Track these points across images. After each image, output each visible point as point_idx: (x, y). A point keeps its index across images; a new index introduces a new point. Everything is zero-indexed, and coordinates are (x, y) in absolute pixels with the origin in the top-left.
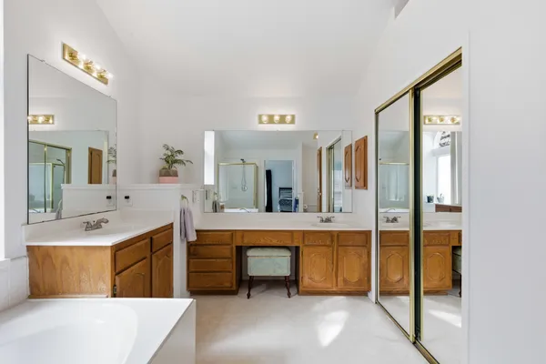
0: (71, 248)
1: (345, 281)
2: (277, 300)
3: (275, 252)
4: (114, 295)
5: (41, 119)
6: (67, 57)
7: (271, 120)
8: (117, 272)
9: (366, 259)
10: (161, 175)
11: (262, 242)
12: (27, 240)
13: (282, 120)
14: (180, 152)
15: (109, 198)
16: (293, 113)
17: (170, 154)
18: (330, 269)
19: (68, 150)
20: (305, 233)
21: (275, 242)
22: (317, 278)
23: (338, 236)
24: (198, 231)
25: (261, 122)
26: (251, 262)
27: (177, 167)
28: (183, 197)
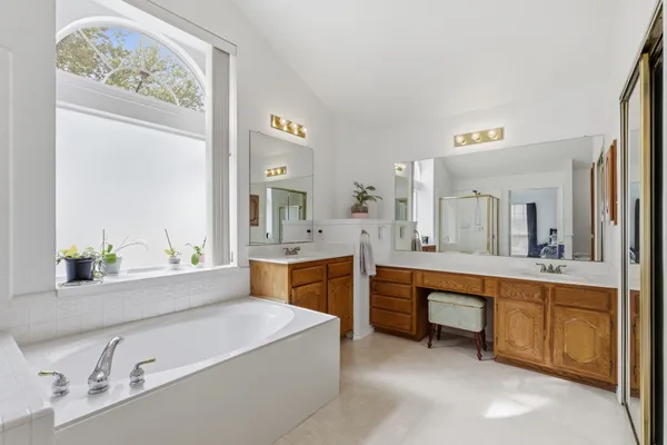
0: (269, 263)
1: (565, 356)
2: (465, 359)
3: (461, 301)
4: (291, 303)
5: (279, 171)
6: (274, 125)
7: (468, 139)
8: (293, 286)
9: (608, 332)
10: (353, 212)
11: (444, 286)
12: (250, 256)
13: (485, 137)
14: (372, 188)
15: (309, 231)
16: (499, 126)
17: (360, 191)
18: (540, 337)
19: (304, 194)
20: (500, 282)
21: (460, 287)
22: (520, 343)
23: (554, 290)
24: (378, 267)
25: (457, 145)
26: (432, 307)
27: (368, 203)
28: (363, 232)
